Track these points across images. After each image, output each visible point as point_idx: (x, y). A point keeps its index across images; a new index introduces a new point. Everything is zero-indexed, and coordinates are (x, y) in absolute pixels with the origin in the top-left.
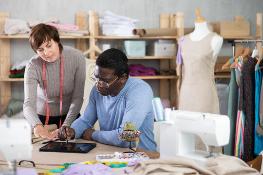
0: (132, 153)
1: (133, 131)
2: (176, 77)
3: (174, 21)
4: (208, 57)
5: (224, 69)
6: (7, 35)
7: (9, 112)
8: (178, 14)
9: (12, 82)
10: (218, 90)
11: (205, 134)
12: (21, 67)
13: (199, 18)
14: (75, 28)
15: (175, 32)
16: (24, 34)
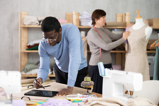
0: (88, 95)
1: (89, 82)
2: (125, 52)
3: (125, 18)
4: (143, 40)
5: (152, 47)
6: (25, 25)
7: (26, 70)
8: (127, 14)
9: (28, 53)
10: (149, 59)
11: (127, 84)
12: (33, 44)
13: (138, 16)
14: (64, 21)
15: (125, 25)
16: (35, 24)
